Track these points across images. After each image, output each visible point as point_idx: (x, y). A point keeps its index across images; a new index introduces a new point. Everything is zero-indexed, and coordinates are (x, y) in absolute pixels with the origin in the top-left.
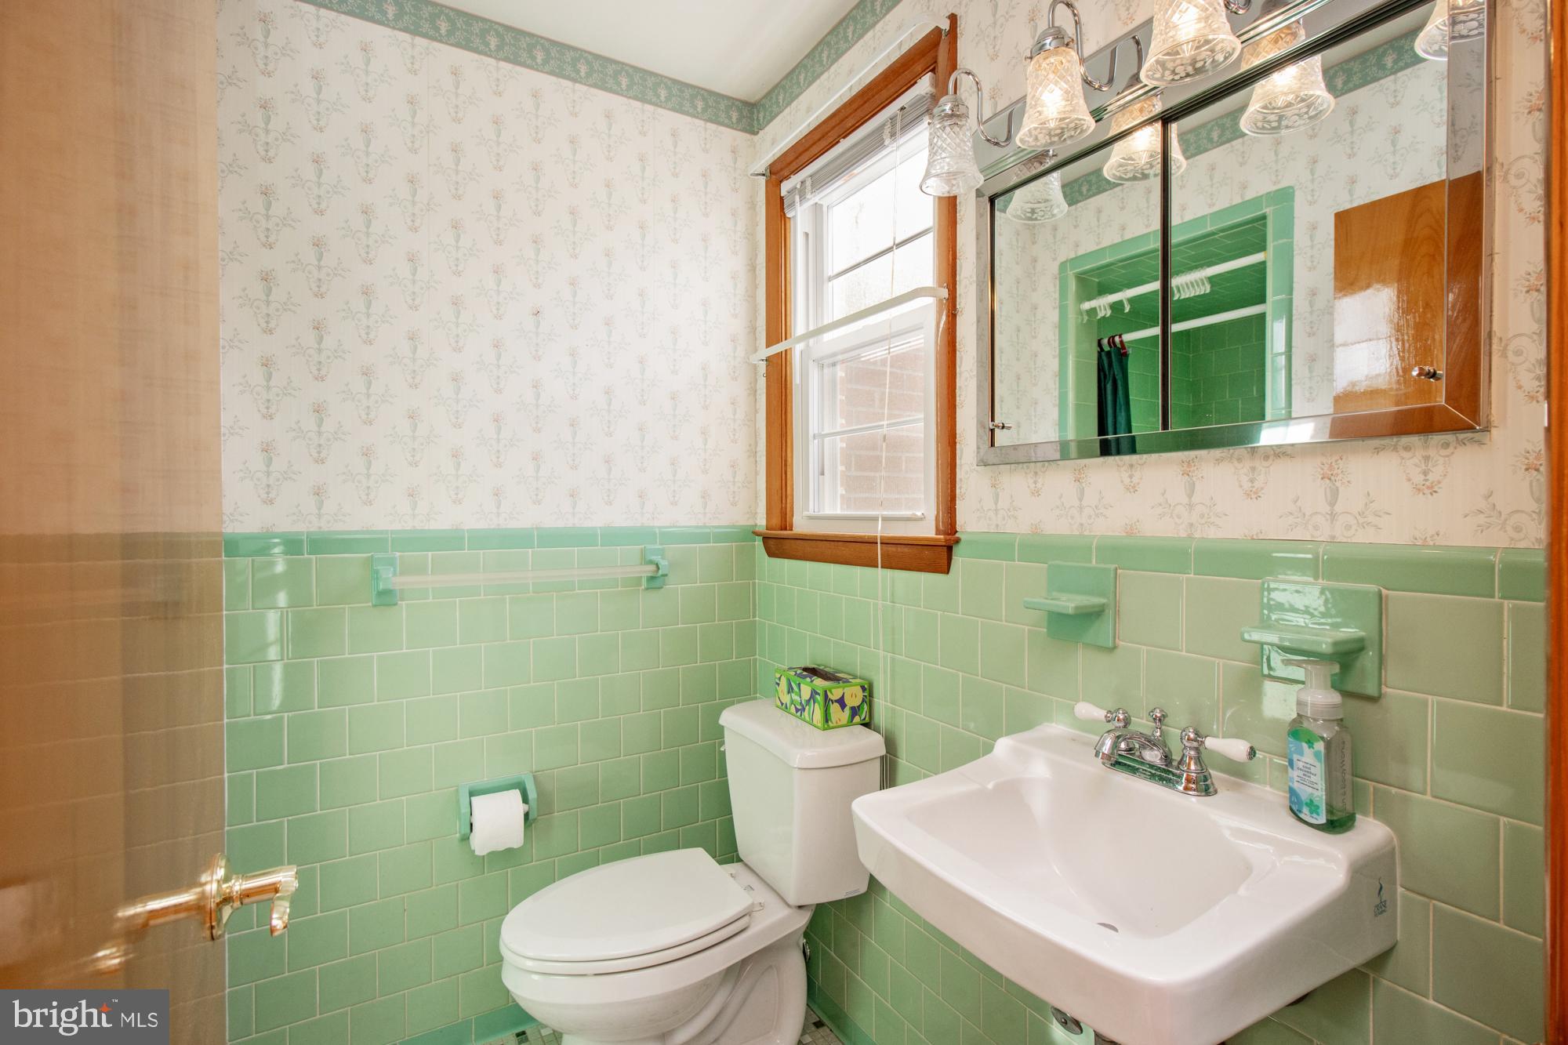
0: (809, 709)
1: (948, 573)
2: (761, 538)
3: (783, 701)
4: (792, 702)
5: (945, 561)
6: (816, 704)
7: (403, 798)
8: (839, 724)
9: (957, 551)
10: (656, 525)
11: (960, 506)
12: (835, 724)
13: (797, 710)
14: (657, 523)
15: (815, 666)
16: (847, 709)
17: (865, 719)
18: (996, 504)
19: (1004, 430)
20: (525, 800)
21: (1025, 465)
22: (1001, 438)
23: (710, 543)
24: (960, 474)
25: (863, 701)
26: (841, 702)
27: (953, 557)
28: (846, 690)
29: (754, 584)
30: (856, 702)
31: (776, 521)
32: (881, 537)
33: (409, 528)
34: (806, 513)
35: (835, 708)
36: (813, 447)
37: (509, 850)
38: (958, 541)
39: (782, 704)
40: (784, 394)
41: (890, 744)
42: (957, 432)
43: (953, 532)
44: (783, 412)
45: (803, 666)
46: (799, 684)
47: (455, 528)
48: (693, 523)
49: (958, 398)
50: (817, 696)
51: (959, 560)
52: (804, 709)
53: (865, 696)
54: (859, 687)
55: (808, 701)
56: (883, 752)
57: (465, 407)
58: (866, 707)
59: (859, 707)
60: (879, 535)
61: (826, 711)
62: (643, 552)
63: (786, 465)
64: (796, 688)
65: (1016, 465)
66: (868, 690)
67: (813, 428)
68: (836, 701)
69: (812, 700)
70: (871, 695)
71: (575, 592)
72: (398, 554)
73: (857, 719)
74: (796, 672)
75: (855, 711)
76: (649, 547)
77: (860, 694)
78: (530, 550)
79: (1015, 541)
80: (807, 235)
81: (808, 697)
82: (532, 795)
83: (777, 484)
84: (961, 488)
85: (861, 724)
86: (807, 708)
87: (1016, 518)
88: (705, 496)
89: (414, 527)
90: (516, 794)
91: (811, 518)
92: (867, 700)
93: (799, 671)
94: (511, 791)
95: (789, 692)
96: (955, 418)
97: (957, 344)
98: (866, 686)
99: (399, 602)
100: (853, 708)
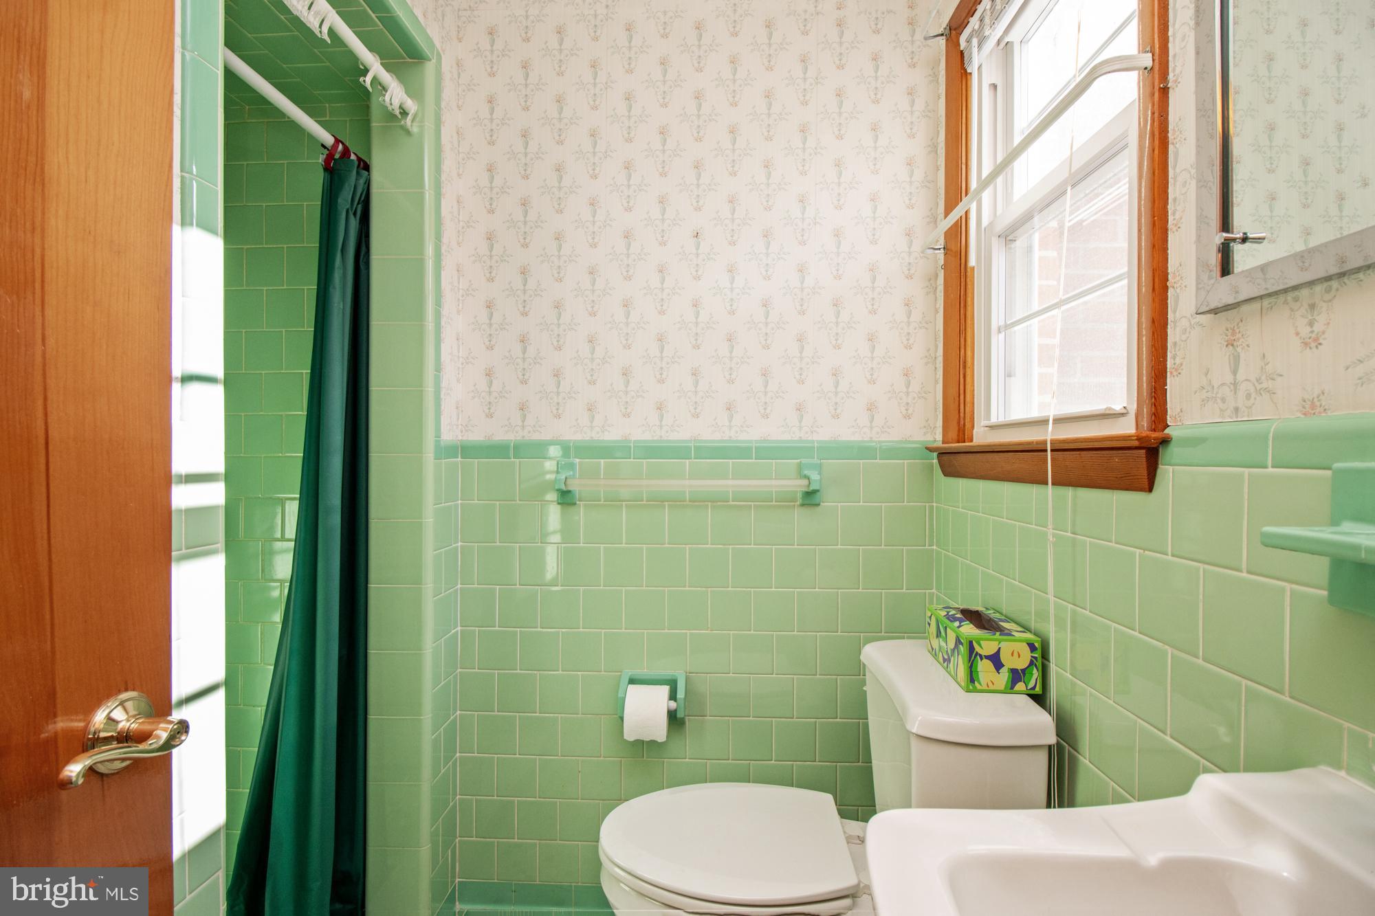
0: (954, 659)
1: (1150, 490)
2: (935, 454)
3: (933, 647)
4: (940, 647)
5: (1144, 472)
6: (960, 656)
7: (579, 673)
8: (992, 687)
9: (1169, 455)
10: (814, 439)
11: (1172, 384)
12: (985, 687)
13: (944, 660)
14: (815, 437)
15: (980, 609)
16: (1004, 671)
17: (1034, 688)
18: (1235, 372)
19: (1247, 245)
20: (673, 696)
21: (1290, 296)
22: (1243, 258)
23: (876, 459)
24: (1173, 335)
25: (1031, 663)
26: (996, 660)
27: (1160, 466)
28: (1003, 645)
29: (931, 508)
30: (1021, 664)
31: (953, 434)
32: (1052, 442)
33: (588, 438)
34: (987, 423)
35: (984, 667)
36: (997, 341)
37: (653, 742)
38: (1166, 441)
39: (933, 649)
40: (963, 284)
41: (1065, 727)
42: (1170, 270)
43: (1160, 426)
44: (962, 305)
45: (962, 607)
46: (946, 628)
47: (624, 438)
48: (856, 438)
49: (1170, 218)
50: (961, 646)
51: (1167, 473)
52: (949, 660)
53: (1036, 658)
54: (1025, 644)
55: (953, 650)
56: (1052, 739)
57: (634, 329)
58: (1036, 674)
59: (1024, 671)
60: (1049, 438)
61: (971, 667)
62: (800, 467)
63: (965, 367)
64: (943, 633)
65: (1272, 300)
66: (1041, 653)
67: (997, 319)
68: (987, 657)
69: (956, 650)
70: (1045, 656)
71: (729, 503)
72: (578, 460)
73: (1020, 686)
74: (948, 612)
75: (1017, 676)
76: (804, 461)
77: (1027, 655)
78: (687, 461)
79: (1269, 433)
80: (995, 86)
81: (952, 647)
82: (681, 694)
83: (953, 391)
84: (1174, 358)
85: (1029, 695)
86: (952, 659)
87: (1272, 393)
88: (871, 408)
89: (592, 437)
90: (665, 689)
91: (992, 427)
92: (1039, 664)
93: (953, 612)
94: (663, 686)
95: (937, 637)
96: (1165, 250)
97: (1170, 135)
98: (1036, 645)
99: (578, 502)
100: (1014, 671)
